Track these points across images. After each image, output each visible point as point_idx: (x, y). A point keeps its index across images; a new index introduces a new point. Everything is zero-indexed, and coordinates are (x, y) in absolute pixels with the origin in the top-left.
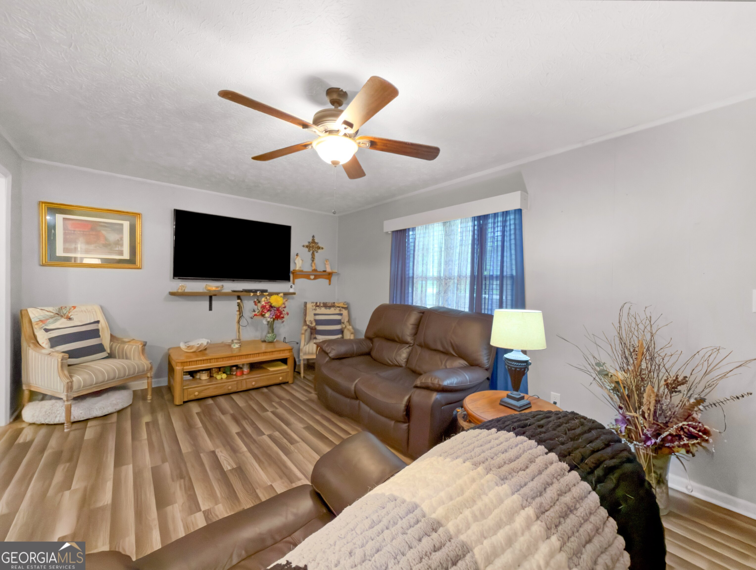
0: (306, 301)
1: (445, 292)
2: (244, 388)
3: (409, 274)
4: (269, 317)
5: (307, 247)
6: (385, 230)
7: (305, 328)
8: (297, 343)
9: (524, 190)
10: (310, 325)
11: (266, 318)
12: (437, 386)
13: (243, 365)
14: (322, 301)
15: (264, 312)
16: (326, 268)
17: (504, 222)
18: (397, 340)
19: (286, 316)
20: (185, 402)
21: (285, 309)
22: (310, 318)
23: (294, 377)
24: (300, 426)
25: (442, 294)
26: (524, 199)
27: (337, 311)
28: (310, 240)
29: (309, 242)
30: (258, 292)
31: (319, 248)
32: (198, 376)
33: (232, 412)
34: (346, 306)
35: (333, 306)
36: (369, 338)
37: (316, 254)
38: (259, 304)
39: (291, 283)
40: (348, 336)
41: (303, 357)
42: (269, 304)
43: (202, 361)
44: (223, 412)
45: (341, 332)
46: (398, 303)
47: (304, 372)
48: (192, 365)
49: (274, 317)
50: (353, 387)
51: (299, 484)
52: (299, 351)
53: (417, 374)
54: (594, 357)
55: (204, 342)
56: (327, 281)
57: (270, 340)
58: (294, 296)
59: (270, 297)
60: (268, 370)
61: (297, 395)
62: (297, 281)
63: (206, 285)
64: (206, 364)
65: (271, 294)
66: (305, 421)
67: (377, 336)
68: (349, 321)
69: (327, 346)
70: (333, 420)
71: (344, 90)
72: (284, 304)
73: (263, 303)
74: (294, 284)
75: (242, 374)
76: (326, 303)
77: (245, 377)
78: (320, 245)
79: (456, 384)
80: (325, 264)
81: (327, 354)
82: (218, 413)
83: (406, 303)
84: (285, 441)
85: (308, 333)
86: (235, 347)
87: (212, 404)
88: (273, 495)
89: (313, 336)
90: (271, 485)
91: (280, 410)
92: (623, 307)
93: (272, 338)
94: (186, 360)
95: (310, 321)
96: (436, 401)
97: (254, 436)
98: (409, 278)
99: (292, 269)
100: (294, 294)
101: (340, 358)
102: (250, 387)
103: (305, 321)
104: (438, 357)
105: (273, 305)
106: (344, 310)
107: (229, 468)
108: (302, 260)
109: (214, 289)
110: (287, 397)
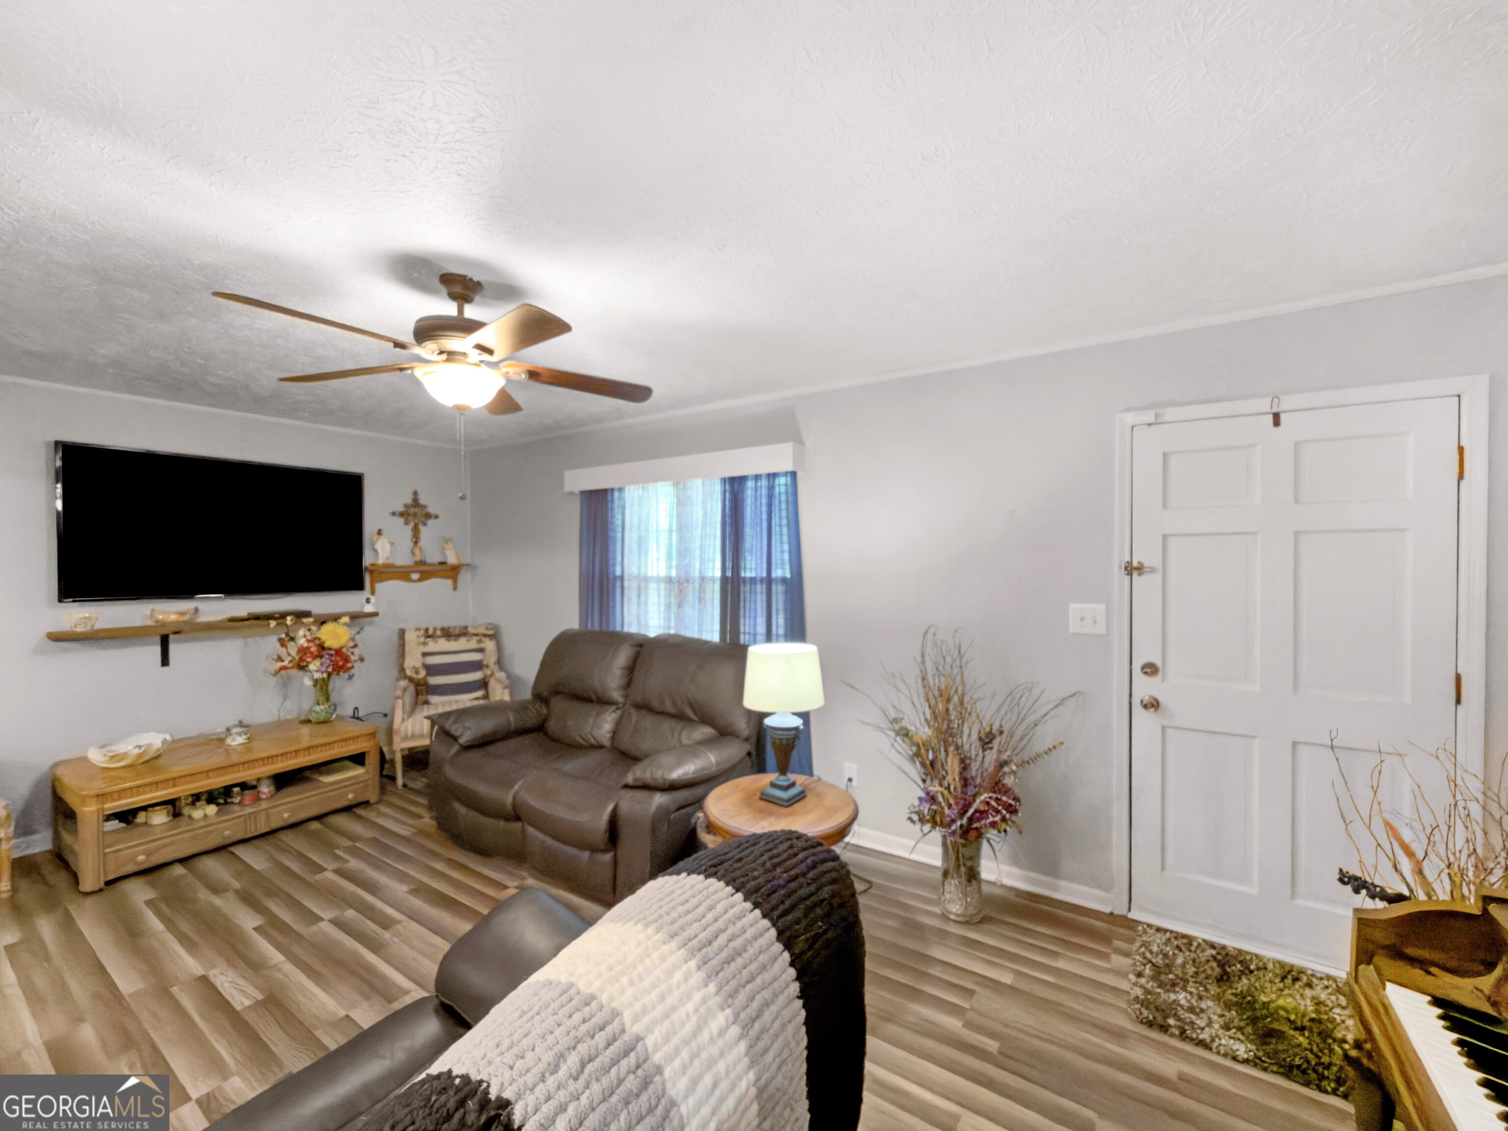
0: (402, 626)
1: (680, 605)
2: (264, 829)
3: (614, 571)
4: (317, 671)
5: (402, 514)
6: (568, 488)
7: (403, 683)
8: (386, 715)
9: (799, 440)
10: (415, 676)
11: (310, 672)
12: (661, 781)
13: (259, 780)
14: (439, 626)
15: (304, 660)
16: (445, 556)
17: (771, 488)
18: (594, 698)
19: (358, 665)
20: (109, 883)
21: (355, 650)
22: (413, 661)
23: (383, 789)
24: (401, 889)
25: (674, 609)
26: (799, 456)
27: (473, 644)
28: (409, 500)
29: (406, 506)
30: (289, 618)
31: (428, 516)
32: (141, 817)
33: (237, 885)
34: (490, 632)
35: (463, 633)
36: (539, 697)
37: (422, 528)
38: (291, 645)
39: (366, 593)
40: (499, 694)
41: (401, 745)
42: (317, 642)
43: (155, 786)
44: (216, 889)
45: (484, 684)
46: (596, 627)
47: (404, 776)
48: (126, 798)
49: (330, 669)
50: (509, 800)
51: (408, 1000)
52: (390, 732)
53: (630, 758)
54: (895, 707)
55: (155, 740)
56: (449, 583)
57: (321, 719)
58: (376, 619)
59: (319, 629)
60: (319, 781)
61: (390, 825)
62: (379, 586)
63: (153, 610)
64: (161, 790)
65: (322, 621)
66: (413, 877)
67: (556, 692)
68: (500, 663)
69: (455, 722)
70: (472, 865)
71: (476, 279)
72: (353, 639)
73: (302, 642)
74: (373, 593)
75: (257, 799)
76: (449, 628)
77: (264, 805)
78: (431, 510)
79: (694, 773)
80: (443, 549)
81: (455, 739)
82: (203, 895)
83: (611, 628)
84: (371, 924)
85: (409, 697)
86: (236, 743)
87: (183, 876)
88: (353, 1033)
89: (421, 698)
90: (347, 1016)
91: (354, 864)
92: (926, 633)
93: (327, 712)
94: (108, 790)
95: (414, 668)
96: (659, 807)
97: (298, 927)
98: (615, 578)
99: (368, 560)
100: (375, 614)
101: (483, 743)
102: (275, 825)
103: (402, 670)
104: (667, 725)
105: (327, 645)
106: (487, 640)
107: (247, 1003)
108: (392, 544)
109: (173, 617)
110: (368, 834)
